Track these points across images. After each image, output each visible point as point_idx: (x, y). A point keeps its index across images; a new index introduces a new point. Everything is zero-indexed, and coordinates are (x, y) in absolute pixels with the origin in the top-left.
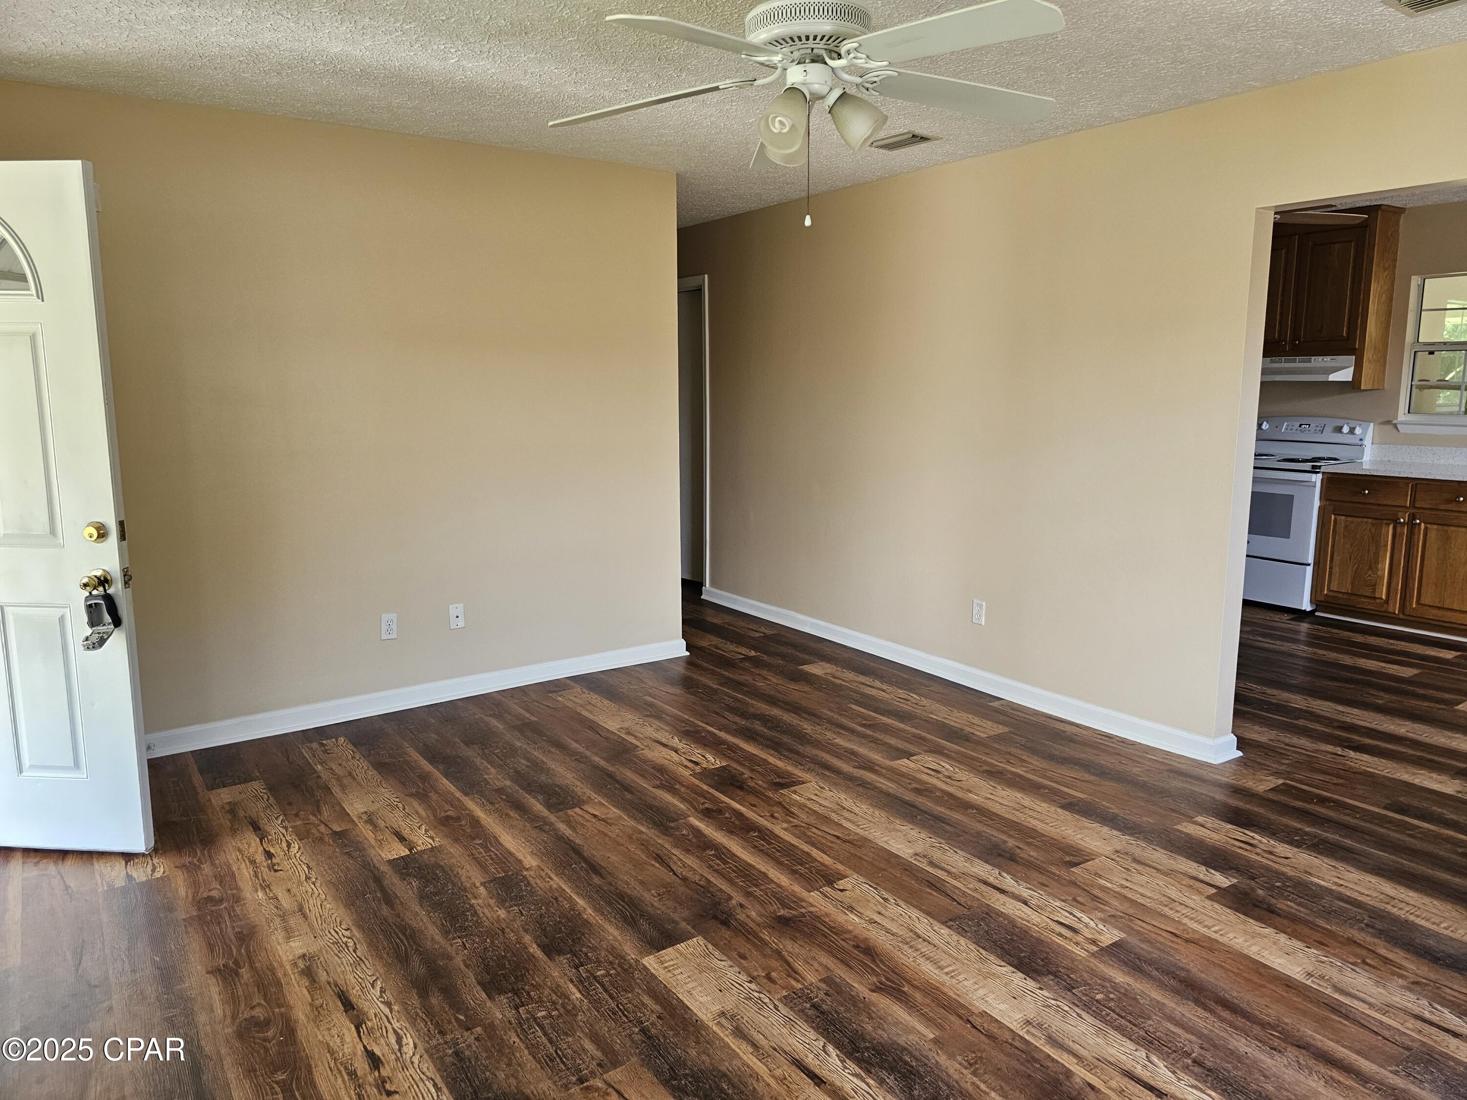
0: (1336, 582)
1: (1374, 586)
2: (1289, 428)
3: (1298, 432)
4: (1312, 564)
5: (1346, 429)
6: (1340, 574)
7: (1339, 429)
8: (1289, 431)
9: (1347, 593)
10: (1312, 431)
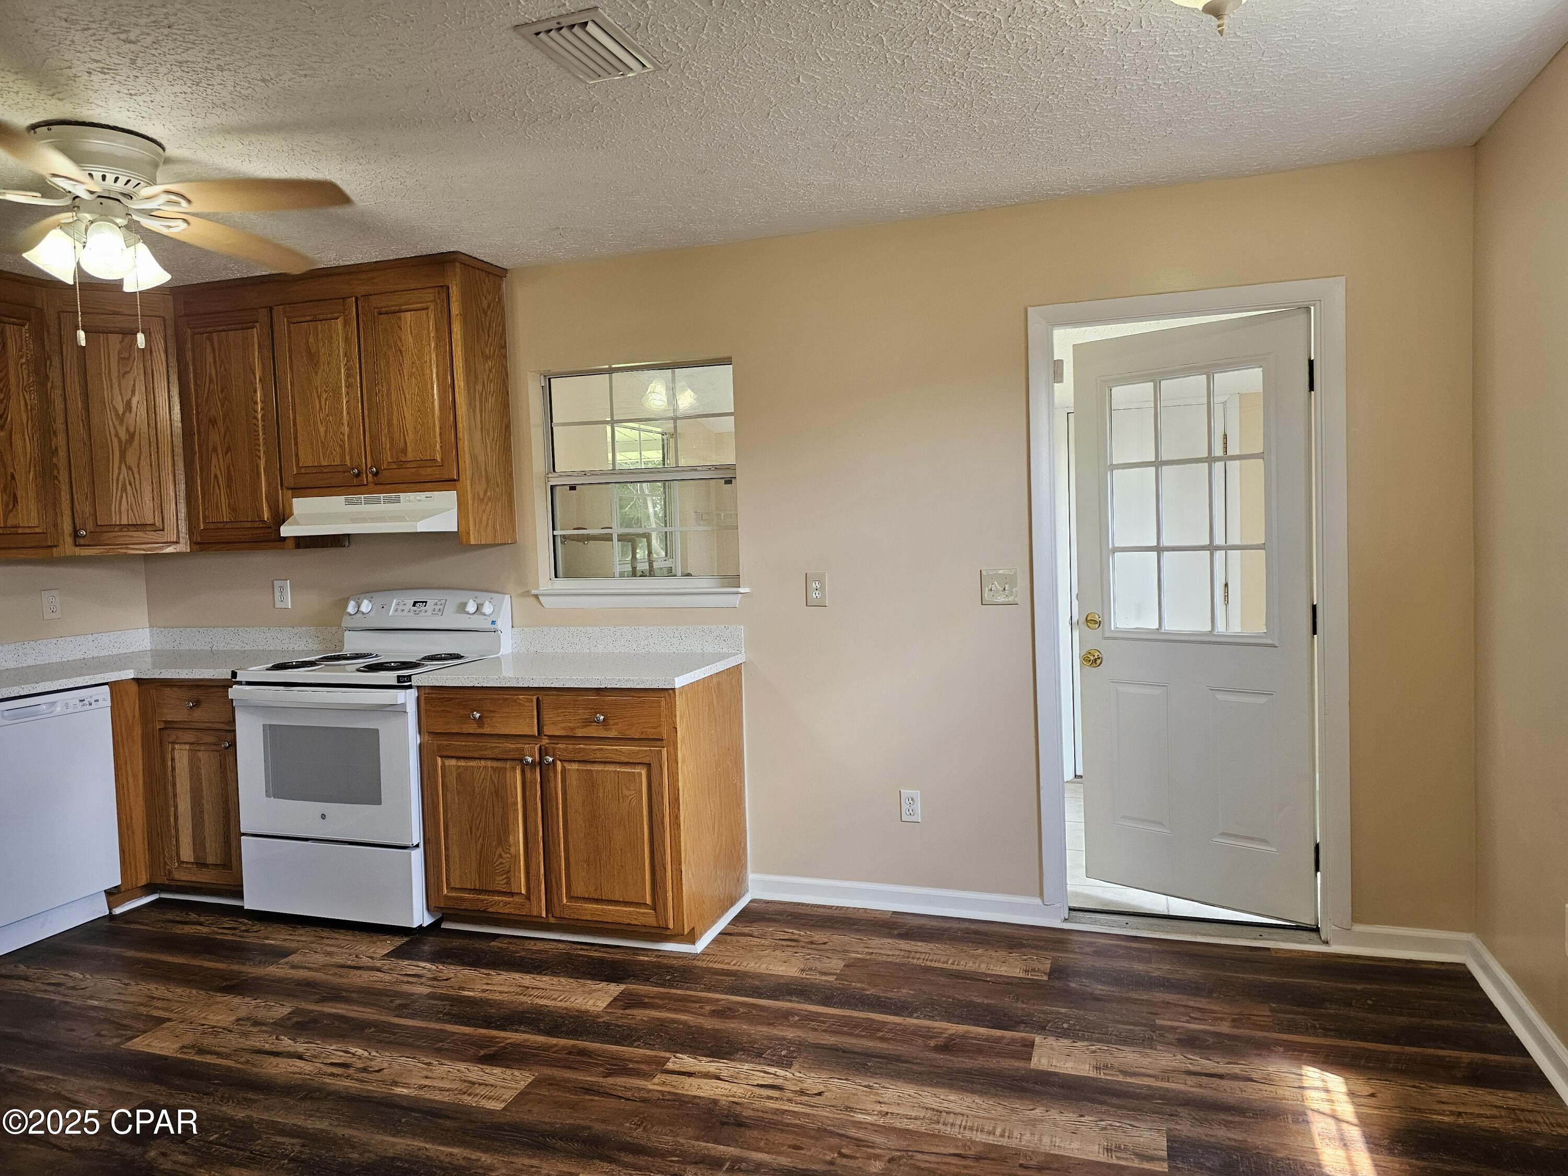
0: (457, 873)
1: (508, 873)
2: (401, 607)
3: (412, 614)
4: (421, 845)
5: (471, 607)
6: (460, 858)
7: (462, 608)
8: (399, 613)
9: (475, 889)
10: (430, 613)
